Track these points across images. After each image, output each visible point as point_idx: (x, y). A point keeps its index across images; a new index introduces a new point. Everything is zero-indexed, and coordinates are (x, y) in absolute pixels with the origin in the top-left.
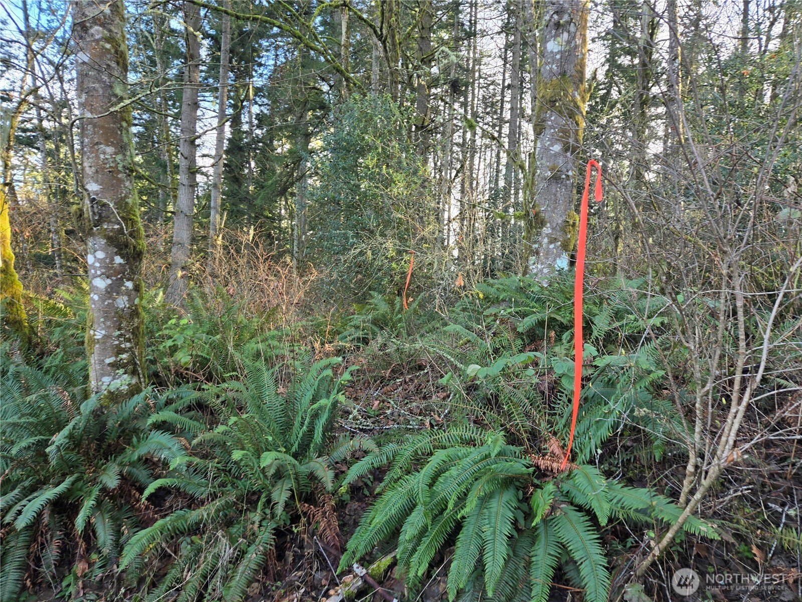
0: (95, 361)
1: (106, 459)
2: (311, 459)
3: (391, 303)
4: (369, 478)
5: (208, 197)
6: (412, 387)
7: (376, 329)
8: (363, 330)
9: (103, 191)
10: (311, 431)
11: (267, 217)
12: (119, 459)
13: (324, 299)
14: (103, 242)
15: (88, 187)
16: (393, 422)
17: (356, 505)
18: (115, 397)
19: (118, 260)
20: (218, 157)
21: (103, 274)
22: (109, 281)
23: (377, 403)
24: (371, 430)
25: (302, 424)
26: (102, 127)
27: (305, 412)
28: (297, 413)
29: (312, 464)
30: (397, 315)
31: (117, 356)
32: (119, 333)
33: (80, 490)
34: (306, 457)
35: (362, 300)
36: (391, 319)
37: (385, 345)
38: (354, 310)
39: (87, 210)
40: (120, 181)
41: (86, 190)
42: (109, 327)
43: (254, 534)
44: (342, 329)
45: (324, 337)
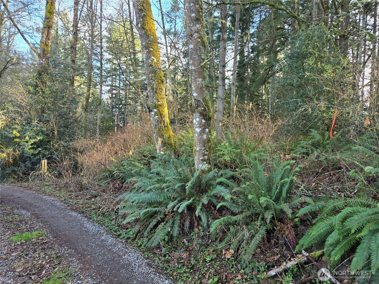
0: (197, 159)
1: (202, 193)
2: (281, 204)
3: (323, 135)
4: (310, 217)
5: (230, 89)
6: (334, 178)
7: (314, 148)
8: (306, 149)
9: (198, 95)
10: (281, 192)
11: (256, 95)
12: (206, 194)
13: (285, 133)
14: (199, 114)
15: (194, 95)
16: (323, 194)
17: (303, 227)
18: (203, 172)
19: (203, 121)
20: (234, 71)
21: (198, 126)
22: (201, 129)
23: (314, 184)
24: (310, 196)
25: (277, 189)
26: (198, 72)
27: (278, 183)
28: (274, 184)
29: (282, 206)
30: (326, 141)
31: (203, 157)
32: (204, 148)
33: (195, 203)
34: (279, 202)
35: (306, 134)
36: (323, 143)
37: (319, 156)
38: (302, 139)
39: (193, 103)
40: (204, 91)
41: (193, 96)
42: (201, 146)
43: (257, 230)
44: (295, 148)
45: (286, 152)
